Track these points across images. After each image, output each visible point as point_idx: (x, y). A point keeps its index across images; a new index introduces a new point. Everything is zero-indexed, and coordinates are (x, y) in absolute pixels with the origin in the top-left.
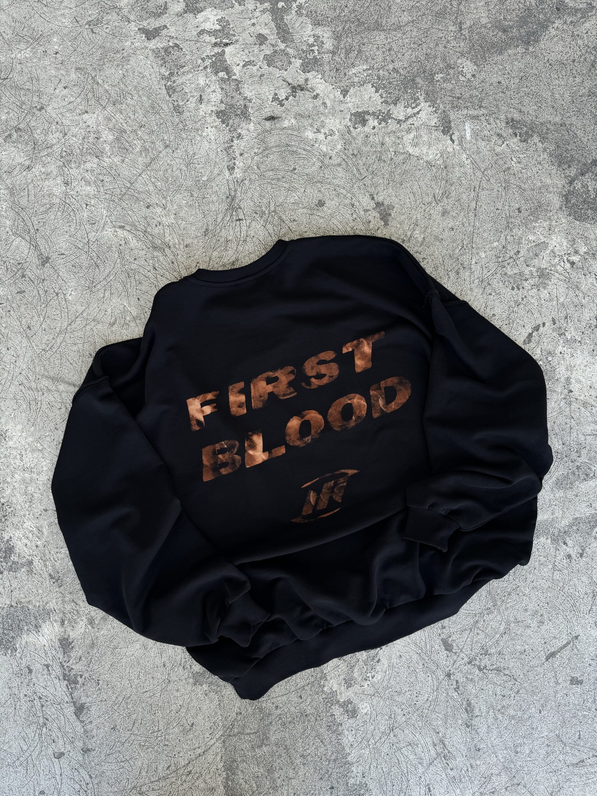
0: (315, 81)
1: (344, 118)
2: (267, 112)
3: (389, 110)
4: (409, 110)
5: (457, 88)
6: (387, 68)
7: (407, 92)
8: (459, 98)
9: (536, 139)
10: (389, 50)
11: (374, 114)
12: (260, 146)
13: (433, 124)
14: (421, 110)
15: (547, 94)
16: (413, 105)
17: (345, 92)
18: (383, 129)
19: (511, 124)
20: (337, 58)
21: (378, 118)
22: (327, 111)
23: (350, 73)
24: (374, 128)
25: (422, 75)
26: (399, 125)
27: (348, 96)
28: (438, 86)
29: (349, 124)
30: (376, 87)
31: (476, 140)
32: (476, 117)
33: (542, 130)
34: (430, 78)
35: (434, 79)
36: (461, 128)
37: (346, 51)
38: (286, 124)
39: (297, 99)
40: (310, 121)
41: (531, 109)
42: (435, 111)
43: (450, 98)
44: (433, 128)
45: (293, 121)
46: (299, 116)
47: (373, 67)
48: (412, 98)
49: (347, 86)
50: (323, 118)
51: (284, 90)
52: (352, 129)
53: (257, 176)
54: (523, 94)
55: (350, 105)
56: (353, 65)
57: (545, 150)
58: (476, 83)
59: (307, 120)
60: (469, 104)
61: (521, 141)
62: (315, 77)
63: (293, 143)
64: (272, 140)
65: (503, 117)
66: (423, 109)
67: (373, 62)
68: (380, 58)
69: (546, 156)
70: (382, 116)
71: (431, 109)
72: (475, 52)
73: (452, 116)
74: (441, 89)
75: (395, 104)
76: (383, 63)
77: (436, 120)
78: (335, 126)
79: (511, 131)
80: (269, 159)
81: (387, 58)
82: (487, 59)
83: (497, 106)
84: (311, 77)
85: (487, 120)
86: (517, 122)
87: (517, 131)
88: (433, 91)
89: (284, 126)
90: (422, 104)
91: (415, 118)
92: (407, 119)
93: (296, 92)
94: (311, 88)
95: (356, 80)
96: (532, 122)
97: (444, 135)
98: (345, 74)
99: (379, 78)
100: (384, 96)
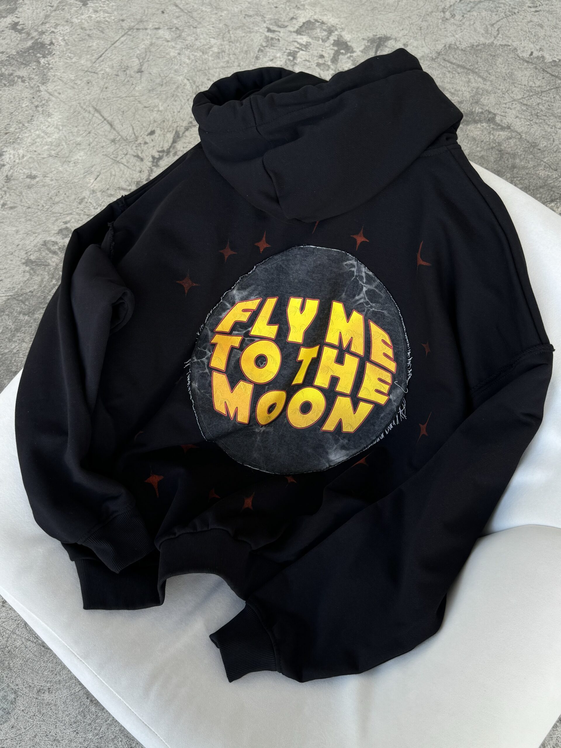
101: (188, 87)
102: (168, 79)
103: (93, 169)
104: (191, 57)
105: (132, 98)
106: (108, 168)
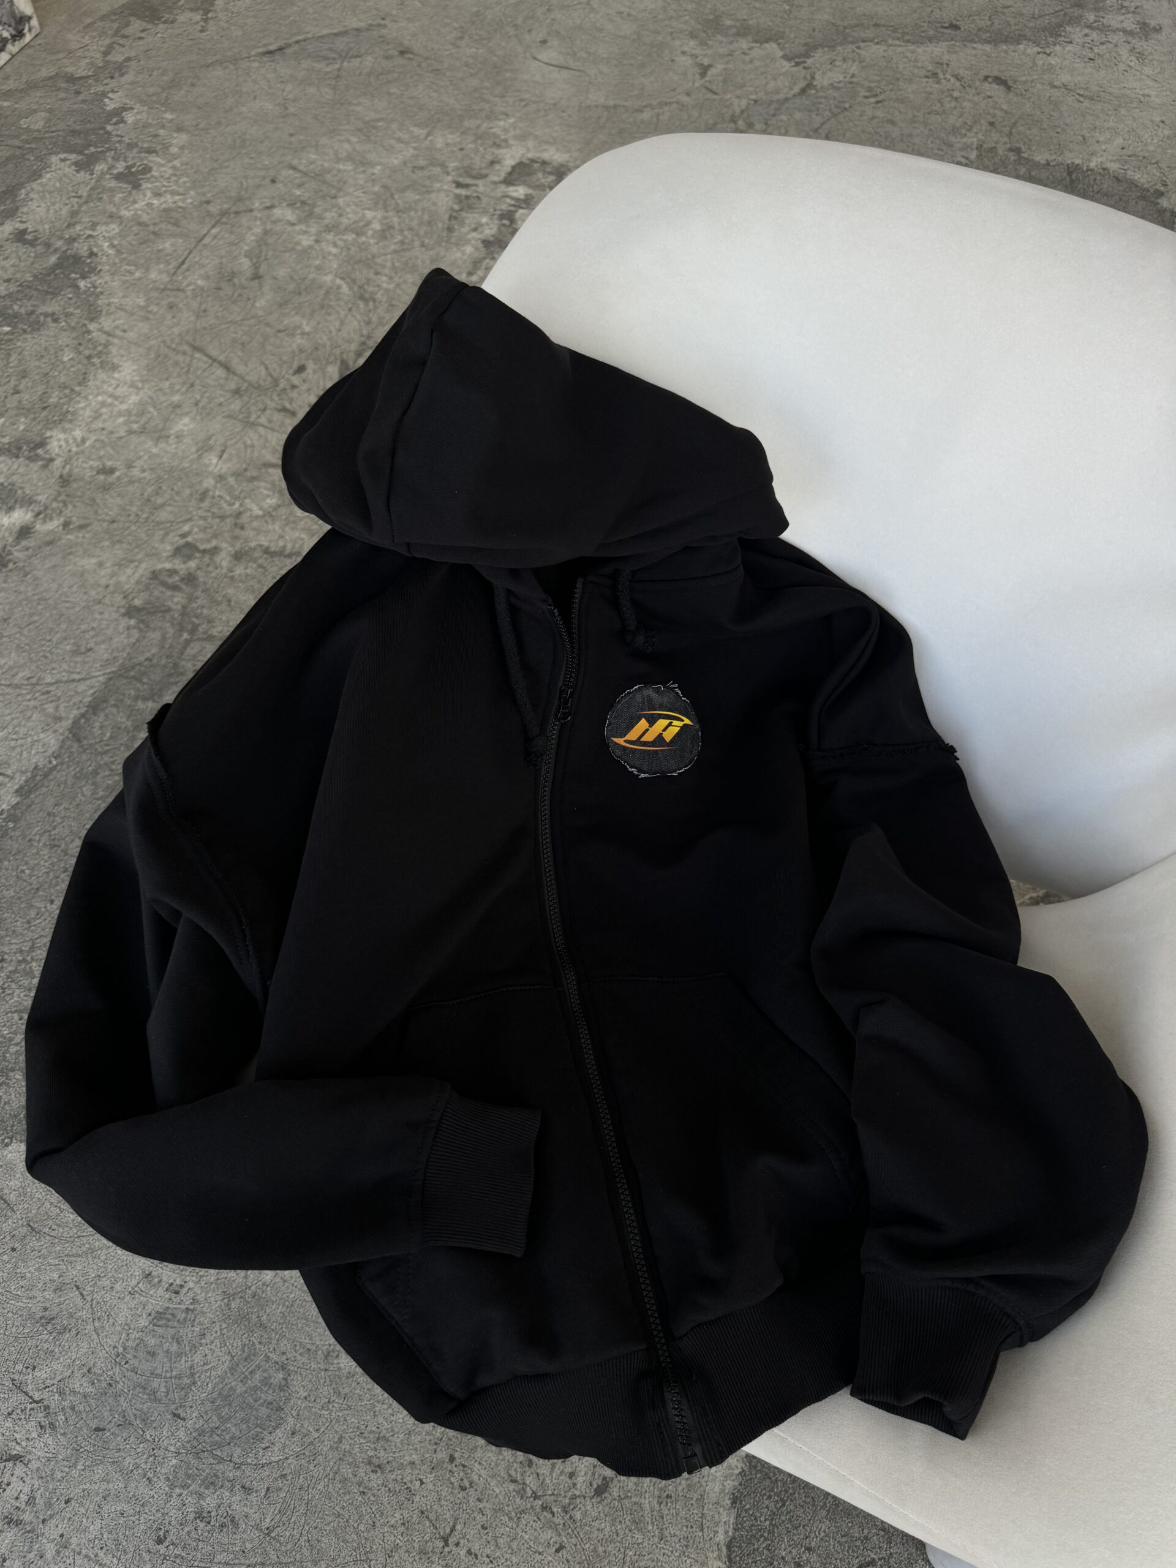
101: (345, 289)
102: (307, 282)
103: (211, 442)
104: (340, 243)
105: (252, 321)
106: (238, 437)
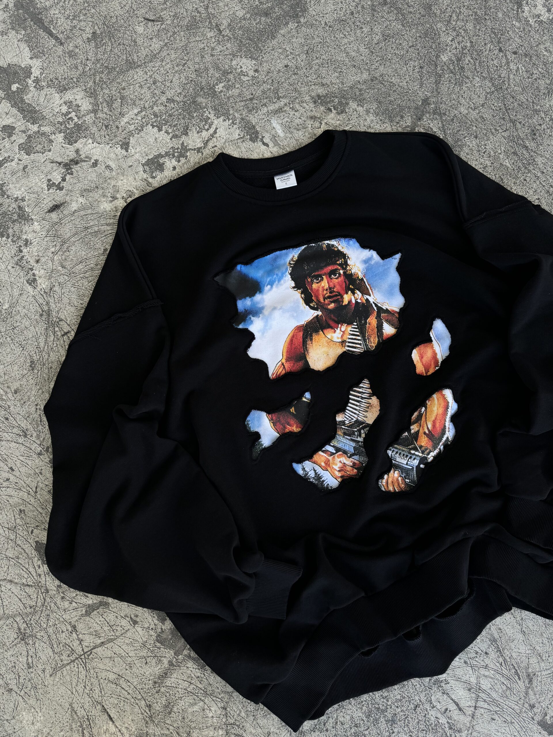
0: (87, 148)
1: (137, 173)
2: (48, 203)
3: (183, 143)
4: (205, 134)
5: (244, 90)
6: (160, 102)
7: (193, 117)
8: (251, 99)
9: (353, 105)
10: (154, 84)
11: (167, 154)
12: (55, 243)
13: (237, 137)
14: (217, 129)
15: (341, 57)
16: (206, 127)
17: (125, 146)
18: (185, 166)
19: (319, 101)
20: (100, 115)
21: (174, 156)
22: (114, 173)
23: (122, 123)
24: (174, 168)
25: (202, 93)
26: (200, 154)
27: (130, 148)
28: (223, 96)
29: (145, 176)
30: (156, 126)
31: (291, 133)
32: (280, 110)
33: (355, 93)
34: (212, 93)
35: (216, 92)
36: (268, 128)
37: (108, 103)
38: (74, 206)
39: (75, 174)
40: (100, 192)
41: (332, 78)
42: (233, 123)
43: (243, 103)
44: (239, 141)
45: (81, 200)
46: (85, 192)
47: (144, 107)
48: (201, 120)
49: (125, 138)
50: (113, 183)
51: (57, 171)
52: (150, 180)
53: (65, 277)
54: (317, 67)
55: (137, 156)
56: (122, 114)
57: (368, 112)
58: (262, 77)
59: (97, 192)
60: (265, 101)
61: (338, 114)
62: (85, 144)
63: (91, 224)
64: (66, 231)
65: (307, 98)
66: (218, 126)
67: (142, 103)
68: (148, 95)
69: (371, 117)
70: (178, 152)
71: (227, 123)
72: (247, 48)
73: (253, 119)
74: (228, 98)
75: (186, 134)
76: (153, 99)
77: (238, 131)
78: (131, 185)
79: (322, 108)
80: (72, 252)
81: (156, 91)
82: (262, 48)
83: (296, 90)
84: (81, 146)
85: (292, 109)
86: (325, 97)
87: (329, 105)
88: (221, 104)
89: (73, 210)
90: (216, 122)
91: (215, 139)
92: (206, 143)
93: (71, 168)
94: (86, 157)
95: (132, 128)
96: (341, 90)
97: (254, 142)
98: (117, 127)
99: (156, 116)
100: (170, 131)
